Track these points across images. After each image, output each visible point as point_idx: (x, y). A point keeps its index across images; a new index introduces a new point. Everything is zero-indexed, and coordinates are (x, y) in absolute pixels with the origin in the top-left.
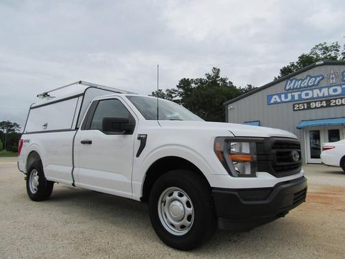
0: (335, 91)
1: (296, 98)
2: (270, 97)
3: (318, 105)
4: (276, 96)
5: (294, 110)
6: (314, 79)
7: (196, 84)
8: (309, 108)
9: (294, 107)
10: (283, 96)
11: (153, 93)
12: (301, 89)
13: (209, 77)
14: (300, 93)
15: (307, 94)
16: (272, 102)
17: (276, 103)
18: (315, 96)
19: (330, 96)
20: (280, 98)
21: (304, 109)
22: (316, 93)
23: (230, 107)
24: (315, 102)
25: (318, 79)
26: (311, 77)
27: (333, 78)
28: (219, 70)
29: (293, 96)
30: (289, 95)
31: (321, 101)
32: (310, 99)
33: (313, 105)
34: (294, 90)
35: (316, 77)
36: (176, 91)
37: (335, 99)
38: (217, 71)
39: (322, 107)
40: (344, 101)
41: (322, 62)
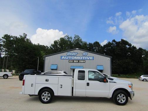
1: (70, 58)
2: (61, 57)
3: (76, 61)
4: (64, 57)
5: (69, 62)
8: (73, 62)
10: (66, 57)
12: (71, 56)
13: (21, 37)
15: (73, 58)
17: (63, 59)
18: (75, 59)
19: (79, 59)
21: (72, 62)
22: (76, 58)
23: (46, 58)
25: (76, 54)
26: (75, 53)
28: (26, 35)
29: (69, 58)
30: (68, 57)
33: (74, 61)
34: (69, 56)
35: (76, 53)
36: (1, 40)
37: (81, 61)
40: (83, 61)
41: (78, 49)
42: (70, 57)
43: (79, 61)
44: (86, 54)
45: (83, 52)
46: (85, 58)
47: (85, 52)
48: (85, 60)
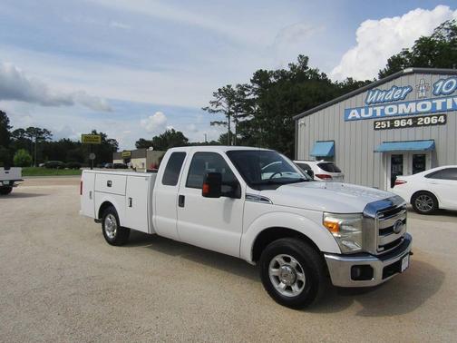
0: (424, 106)
1: (378, 114)
2: (348, 111)
3: (403, 123)
4: (355, 111)
5: (375, 129)
6: (400, 91)
7: (276, 77)
8: (392, 127)
9: (375, 125)
10: (363, 111)
11: (220, 90)
12: (383, 103)
13: (293, 67)
14: (382, 107)
15: (391, 110)
16: (350, 117)
17: (354, 119)
18: (401, 112)
19: (417, 113)
20: (360, 113)
21: (386, 128)
22: (402, 108)
23: (301, 121)
24: (400, 120)
25: (405, 91)
26: (397, 88)
27: (422, 91)
28: (307, 58)
29: (375, 112)
30: (371, 110)
31: (407, 119)
32: (394, 116)
33: (397, 123)
34: (377, 103)
35: (403, 88)
36: (250, 87)
37: (424, 117)
38: (304, 60)
39: (408, 126)
40: (434, 120)
41: (411, 70)
42: (378, 110)
43: (415, 120)
44: (447, 88)
45: (436, 78)
46: (444, 104)
47: (445, 77)
48: (444, 113)
